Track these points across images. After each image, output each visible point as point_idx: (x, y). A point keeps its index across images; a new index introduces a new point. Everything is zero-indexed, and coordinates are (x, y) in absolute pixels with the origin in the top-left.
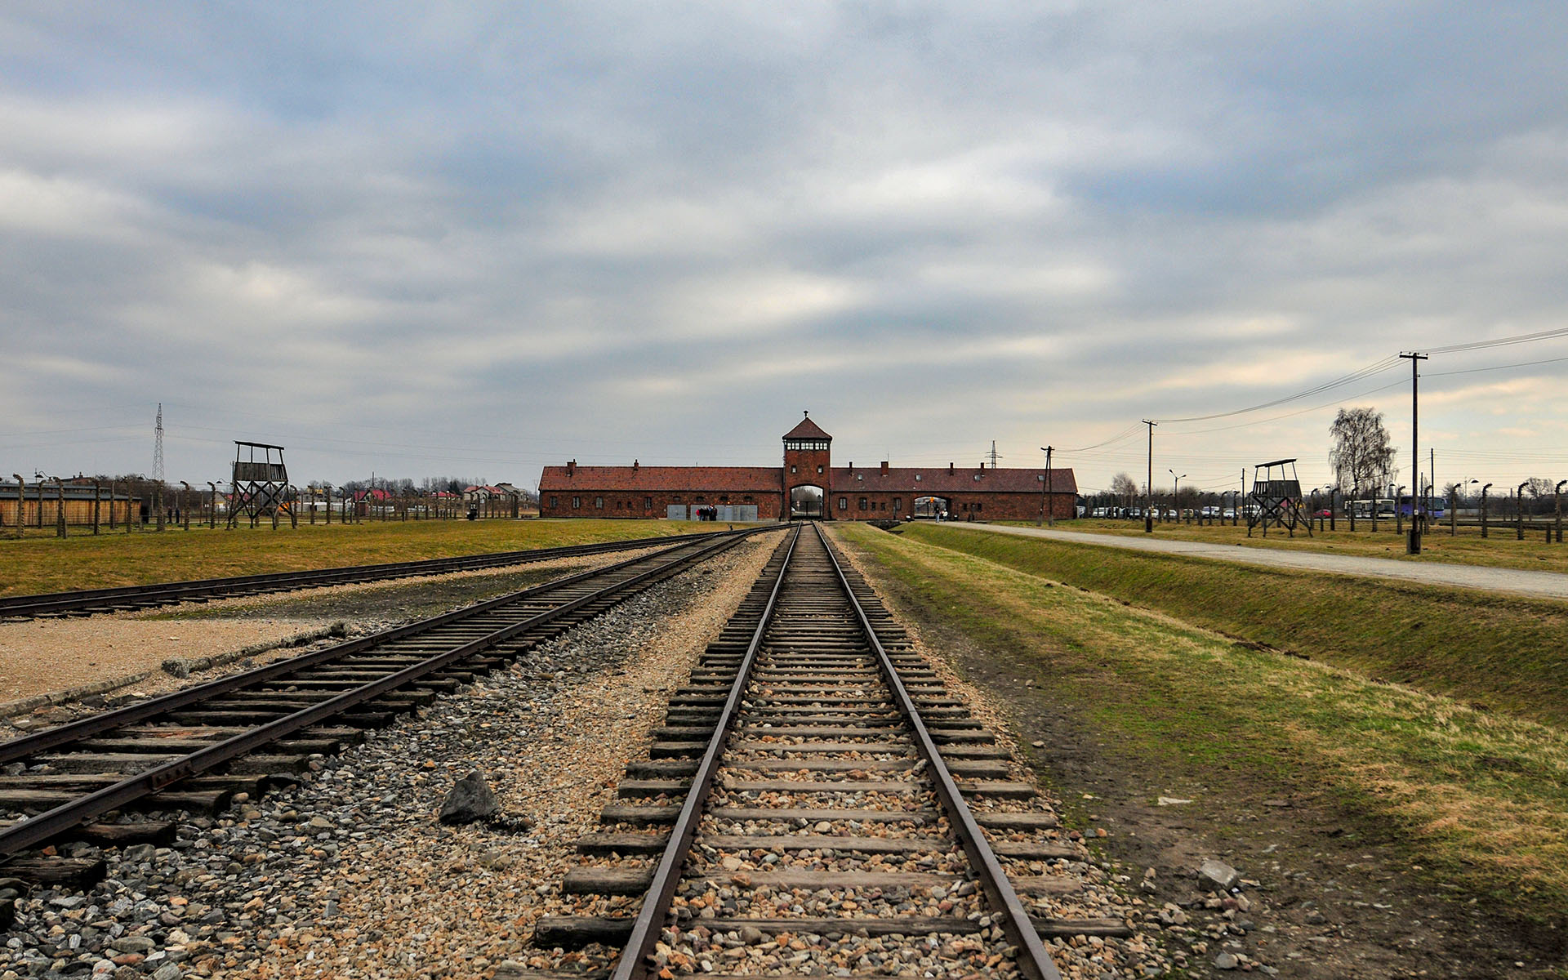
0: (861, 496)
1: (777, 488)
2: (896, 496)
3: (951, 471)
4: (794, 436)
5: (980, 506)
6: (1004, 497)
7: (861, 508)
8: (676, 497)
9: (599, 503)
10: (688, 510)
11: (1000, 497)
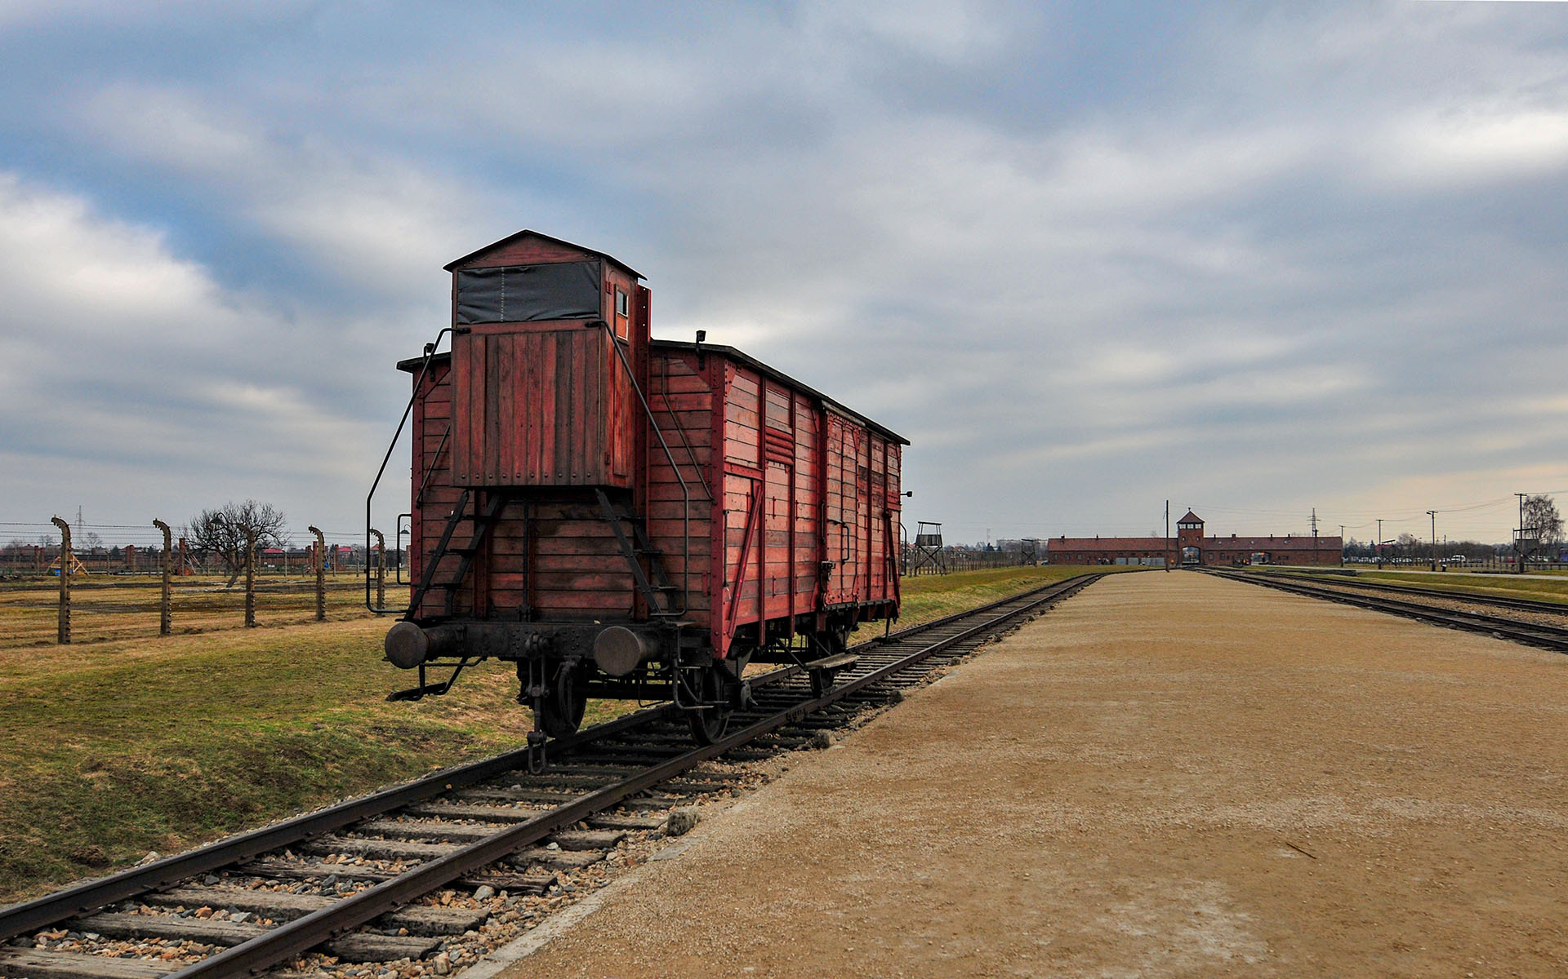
0: (1221, 552)
1: (1175, 548)
2: (1240, 552)
3: (1272, 539)
4: (1184, 521)
5: (1287, 557)
6: (1302, 552)
7: (1221, 559)
8: (1121, 554)
9: (1080, 557)
10: (1127, 561)
11: (1299, 553)
